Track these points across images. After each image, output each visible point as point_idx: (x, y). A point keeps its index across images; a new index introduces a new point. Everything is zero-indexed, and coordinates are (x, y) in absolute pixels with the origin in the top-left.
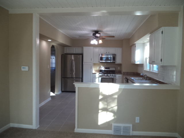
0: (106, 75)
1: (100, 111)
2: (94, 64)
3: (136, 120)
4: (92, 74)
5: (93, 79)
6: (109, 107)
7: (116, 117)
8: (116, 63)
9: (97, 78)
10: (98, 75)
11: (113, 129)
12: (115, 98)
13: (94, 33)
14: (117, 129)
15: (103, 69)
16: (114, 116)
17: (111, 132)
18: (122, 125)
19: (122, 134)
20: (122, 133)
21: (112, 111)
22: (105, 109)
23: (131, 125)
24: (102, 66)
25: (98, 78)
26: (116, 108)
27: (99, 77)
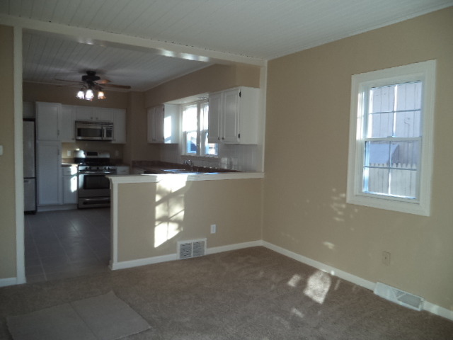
0: (94, 168)
1: (157, 223)
2: (63, 144)
3: (212, 229)
4: (61, 168)
5: (63, 179)
6: (172, 214)
7: (182, 229)
8: (113, 142)
9: (73, 176)
10: (76, 169)
11: (179, 251)
12: (181, 197)
13: (86, 75)
14: (185, 249)
15: (82, 155)
16: (179, 228)
17: (175, 256)
18: (192, 241)
19: (192, 256)
20: (192, 254)
21: (176, 221)
22: (165, 219)
23: (205, 240)
24: (78, 150)
25: (76, 177)
26: (181, 215)
27: (78, 175)
